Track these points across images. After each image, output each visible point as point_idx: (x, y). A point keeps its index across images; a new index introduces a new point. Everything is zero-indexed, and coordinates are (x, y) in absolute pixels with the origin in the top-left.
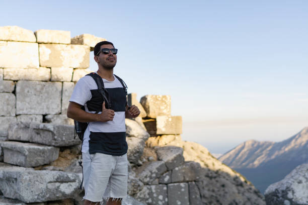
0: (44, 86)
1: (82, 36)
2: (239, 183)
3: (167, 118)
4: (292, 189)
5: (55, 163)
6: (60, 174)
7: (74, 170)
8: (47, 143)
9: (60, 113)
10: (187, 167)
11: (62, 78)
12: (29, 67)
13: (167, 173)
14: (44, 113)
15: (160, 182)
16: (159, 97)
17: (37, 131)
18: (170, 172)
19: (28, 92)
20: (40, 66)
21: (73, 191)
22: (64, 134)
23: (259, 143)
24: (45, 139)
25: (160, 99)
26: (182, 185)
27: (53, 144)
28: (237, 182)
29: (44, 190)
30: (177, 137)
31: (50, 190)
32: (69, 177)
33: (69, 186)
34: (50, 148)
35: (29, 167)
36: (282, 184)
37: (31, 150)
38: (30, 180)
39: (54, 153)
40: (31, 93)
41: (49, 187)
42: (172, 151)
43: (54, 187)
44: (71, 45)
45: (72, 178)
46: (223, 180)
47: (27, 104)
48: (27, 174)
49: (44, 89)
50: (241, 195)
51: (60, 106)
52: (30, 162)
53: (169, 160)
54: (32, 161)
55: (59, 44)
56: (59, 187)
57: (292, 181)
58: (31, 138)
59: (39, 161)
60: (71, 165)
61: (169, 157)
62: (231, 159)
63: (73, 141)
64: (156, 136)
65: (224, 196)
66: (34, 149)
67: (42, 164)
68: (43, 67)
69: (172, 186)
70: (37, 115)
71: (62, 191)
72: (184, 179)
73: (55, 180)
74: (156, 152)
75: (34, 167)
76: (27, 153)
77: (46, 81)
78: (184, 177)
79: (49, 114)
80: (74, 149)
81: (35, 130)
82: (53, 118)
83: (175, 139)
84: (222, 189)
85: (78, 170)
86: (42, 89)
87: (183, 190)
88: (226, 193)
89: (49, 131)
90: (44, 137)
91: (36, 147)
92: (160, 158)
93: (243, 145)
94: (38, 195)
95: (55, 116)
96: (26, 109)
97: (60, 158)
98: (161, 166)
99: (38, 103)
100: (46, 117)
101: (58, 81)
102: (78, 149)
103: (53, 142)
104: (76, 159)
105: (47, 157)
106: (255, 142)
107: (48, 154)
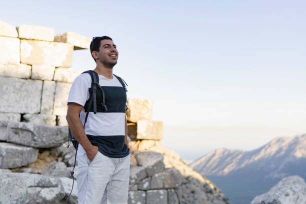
0: (24, 83)
1: (66, 35)
2: (208, 190)
3: (149, 123)
4: (279, 201)
5: (33, 165)
6: (42, 179)
7: (54, 174)
8: (26, 144)
9: (39, 113)
10: (167, 174)
11: (43, 77)
12: (9, 63)
13: (147, 179)
14: (22, 112)
15: (139, 188)
16: (141, 101)
17: (15, 131)
18: (150, 178)
19: (7, 89)
20: (20, 63)
21: (55, 197)
22: (45, 135)
23: (230, 151)
24: (23, 139)
25: (141, 103)
26: (161, 192)
27: (33, 145)
28: (207, 189)
29: (23, 195)
30: (157, 143)
31: (30, 195)
32: (52, 181)
33: (50, 191)
34: (29, 149)
35: (6, 169)
36: (269, 196)
37: (9, 151)
38: (9, 184)
39: (33, 155)
40: (10, 90)
41: (29, 192)
42: (152, 157)
43: (34, 192)
44: (54, 43)
45: (54, 183)
46: (193, 187)
47: (5, 102)
48: (5, 177)
49: (24, 87)
50: (210, 202)
51: (39, 106)
52: (7, 163)
53: (149, 166)
54: (10, 162)
55: (42, 40)
56: (39, 192)
57: (279, 194)
58: (9, 137)
59: (17, 162)
60: (49, 168)
61: (149, 163)
62: (202, 166)
63: (53, 143)
64: (137, 140)
65: (193, 202)
66: (12, 149)
67: (20, 166)
68: (24, 63)
69: (151, 193)
70: (15, 113)
71: (43, 196)
72: (164, 186)
73: (36, 185)
74: (136, 157)
75: (11, 169)
76: (4, 154)
77: (26, 79)
78: (164, 184)
79: (28, 113)
80: (53, 151)
81: (14, 130)
82: (31, 117)
83: (155, 145)
84: (192, 195)
85: (57, 173)
86: (22, 86)
87: (162, 197)
88: (196, 199)
89: (28, 131)
90: (22, 136)
91: (14, 147)
92: (140, 164)
93: (214, 152)
94: (17, 200)
95: (34, 115)
96: (4, 107)
97: (39, 160)
98: (141, 172)
99: (16, 101)
100: (24, 116)
101: (38, 79)
102: (57, 151)
103: (32, 143)
104: (55, 162)
105: (26, 158)
106: (226, 150)
107: (27, 156)
